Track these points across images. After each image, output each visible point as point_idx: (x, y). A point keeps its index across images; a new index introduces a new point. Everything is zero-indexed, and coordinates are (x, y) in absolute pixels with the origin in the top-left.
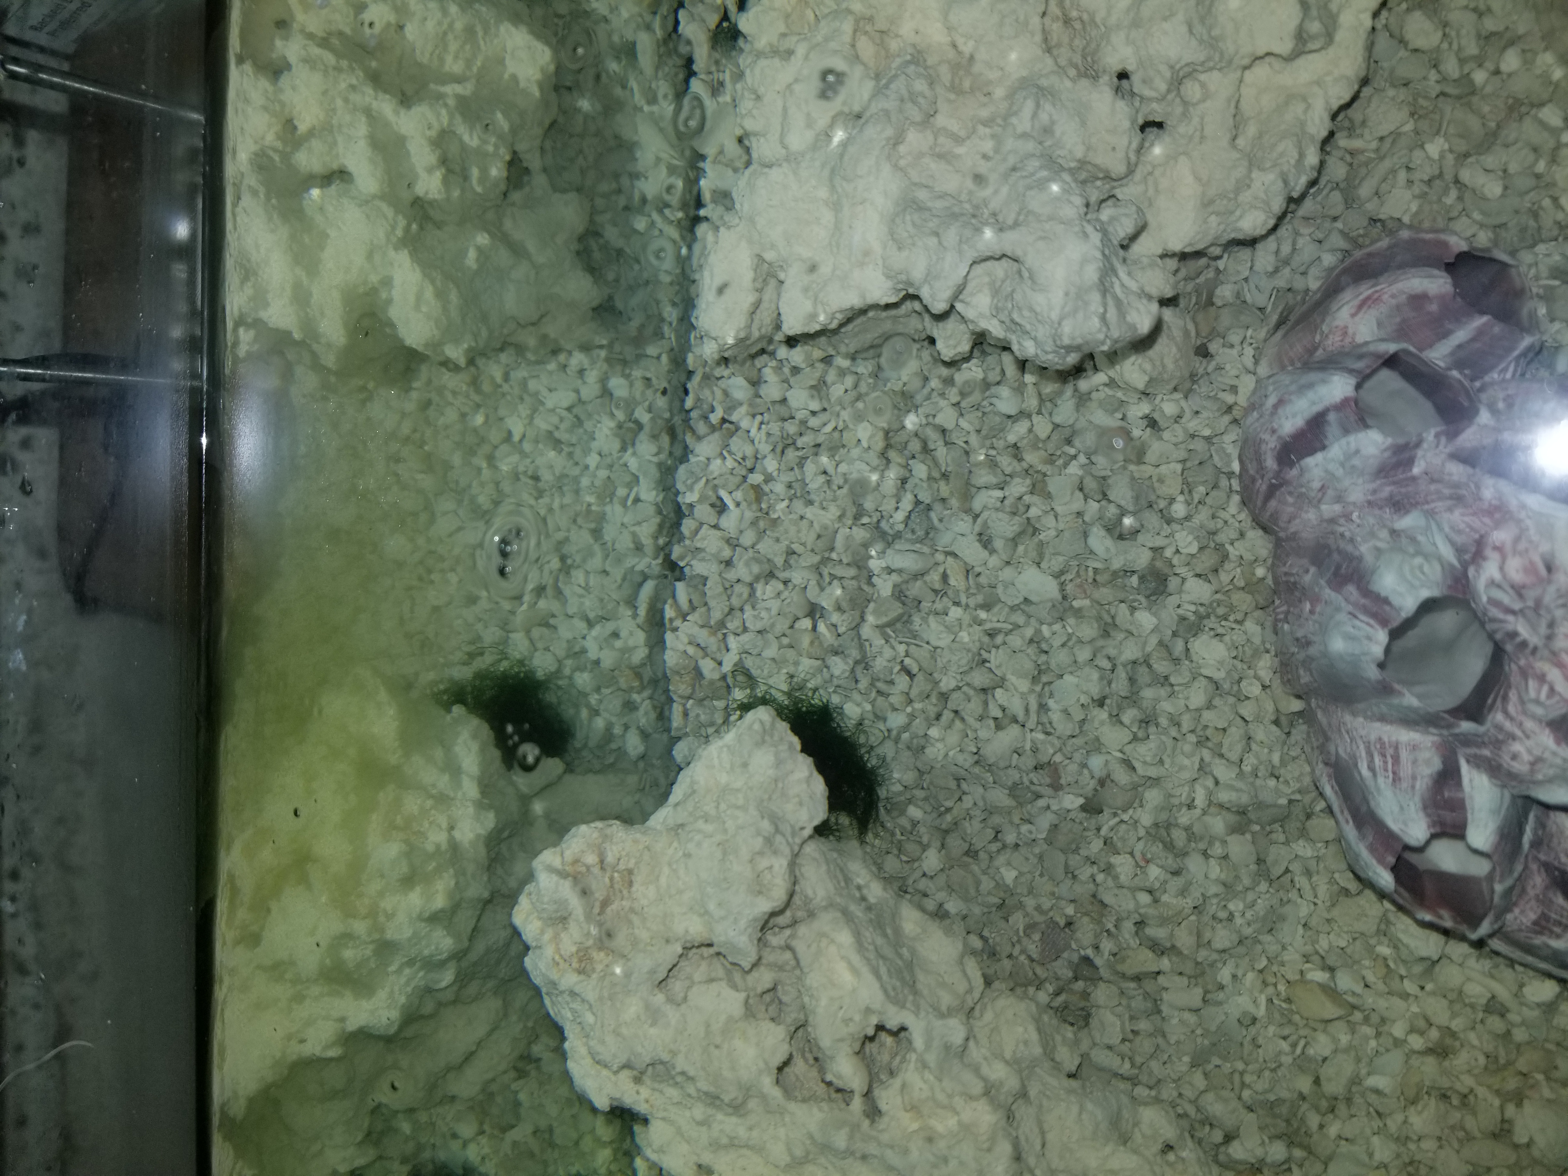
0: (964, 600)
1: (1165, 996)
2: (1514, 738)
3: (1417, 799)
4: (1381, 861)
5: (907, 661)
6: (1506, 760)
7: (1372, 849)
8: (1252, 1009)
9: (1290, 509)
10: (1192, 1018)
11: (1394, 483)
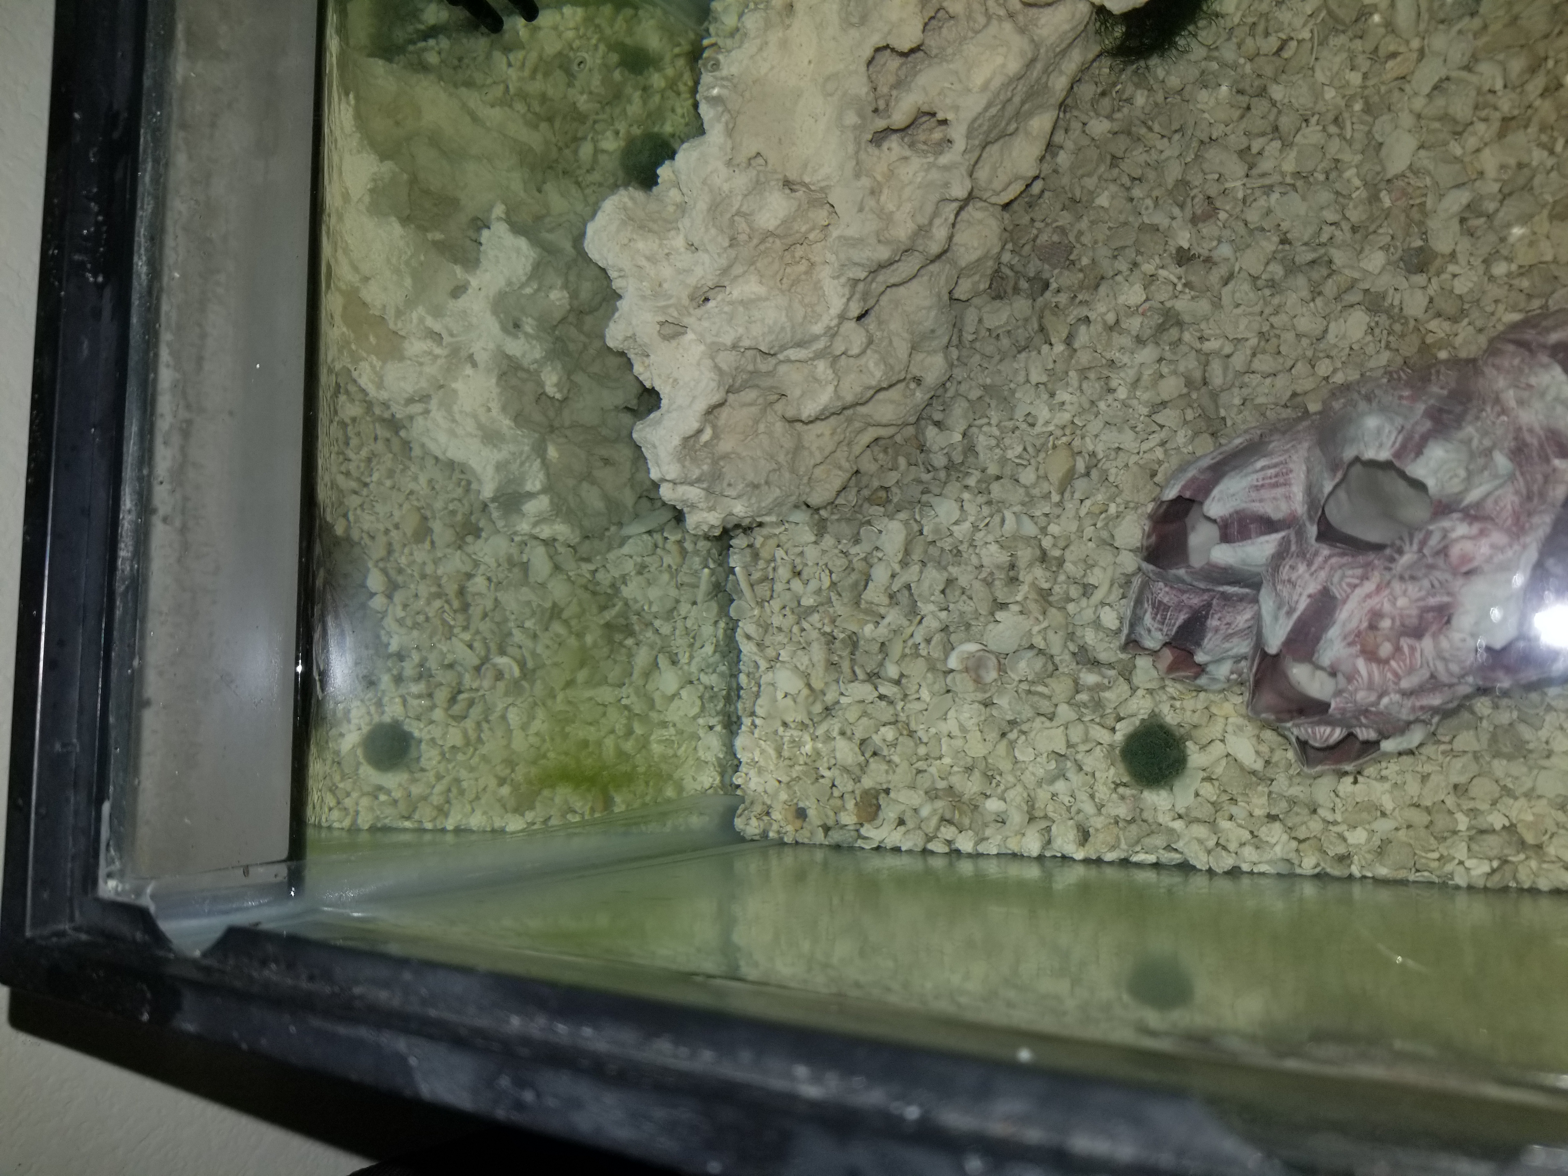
0: (1370, 83)
1: (1034, 353)
2: (1310, 564)
3: (1244, 505)
4: (1184, 487)
5: (1293, 44)
6: (1289, 562)
7: (1193, 480)
8: (1041, 422)
9: (1506, 364)
10: (1021, 379)
11: (1541, 446)
